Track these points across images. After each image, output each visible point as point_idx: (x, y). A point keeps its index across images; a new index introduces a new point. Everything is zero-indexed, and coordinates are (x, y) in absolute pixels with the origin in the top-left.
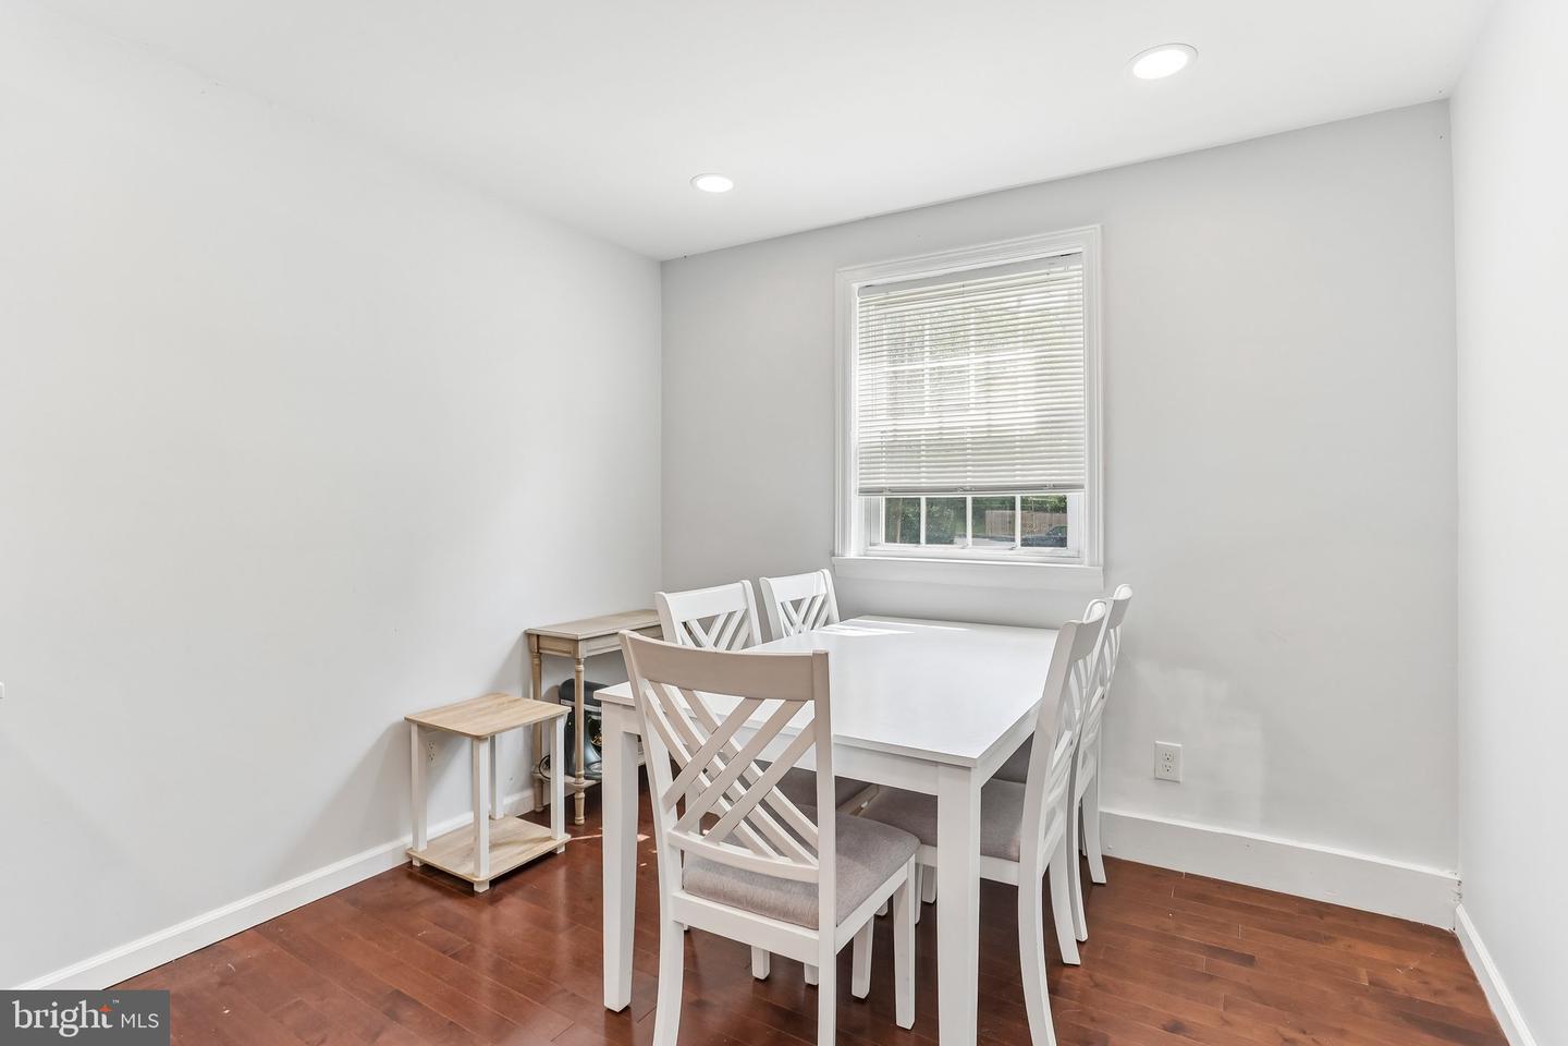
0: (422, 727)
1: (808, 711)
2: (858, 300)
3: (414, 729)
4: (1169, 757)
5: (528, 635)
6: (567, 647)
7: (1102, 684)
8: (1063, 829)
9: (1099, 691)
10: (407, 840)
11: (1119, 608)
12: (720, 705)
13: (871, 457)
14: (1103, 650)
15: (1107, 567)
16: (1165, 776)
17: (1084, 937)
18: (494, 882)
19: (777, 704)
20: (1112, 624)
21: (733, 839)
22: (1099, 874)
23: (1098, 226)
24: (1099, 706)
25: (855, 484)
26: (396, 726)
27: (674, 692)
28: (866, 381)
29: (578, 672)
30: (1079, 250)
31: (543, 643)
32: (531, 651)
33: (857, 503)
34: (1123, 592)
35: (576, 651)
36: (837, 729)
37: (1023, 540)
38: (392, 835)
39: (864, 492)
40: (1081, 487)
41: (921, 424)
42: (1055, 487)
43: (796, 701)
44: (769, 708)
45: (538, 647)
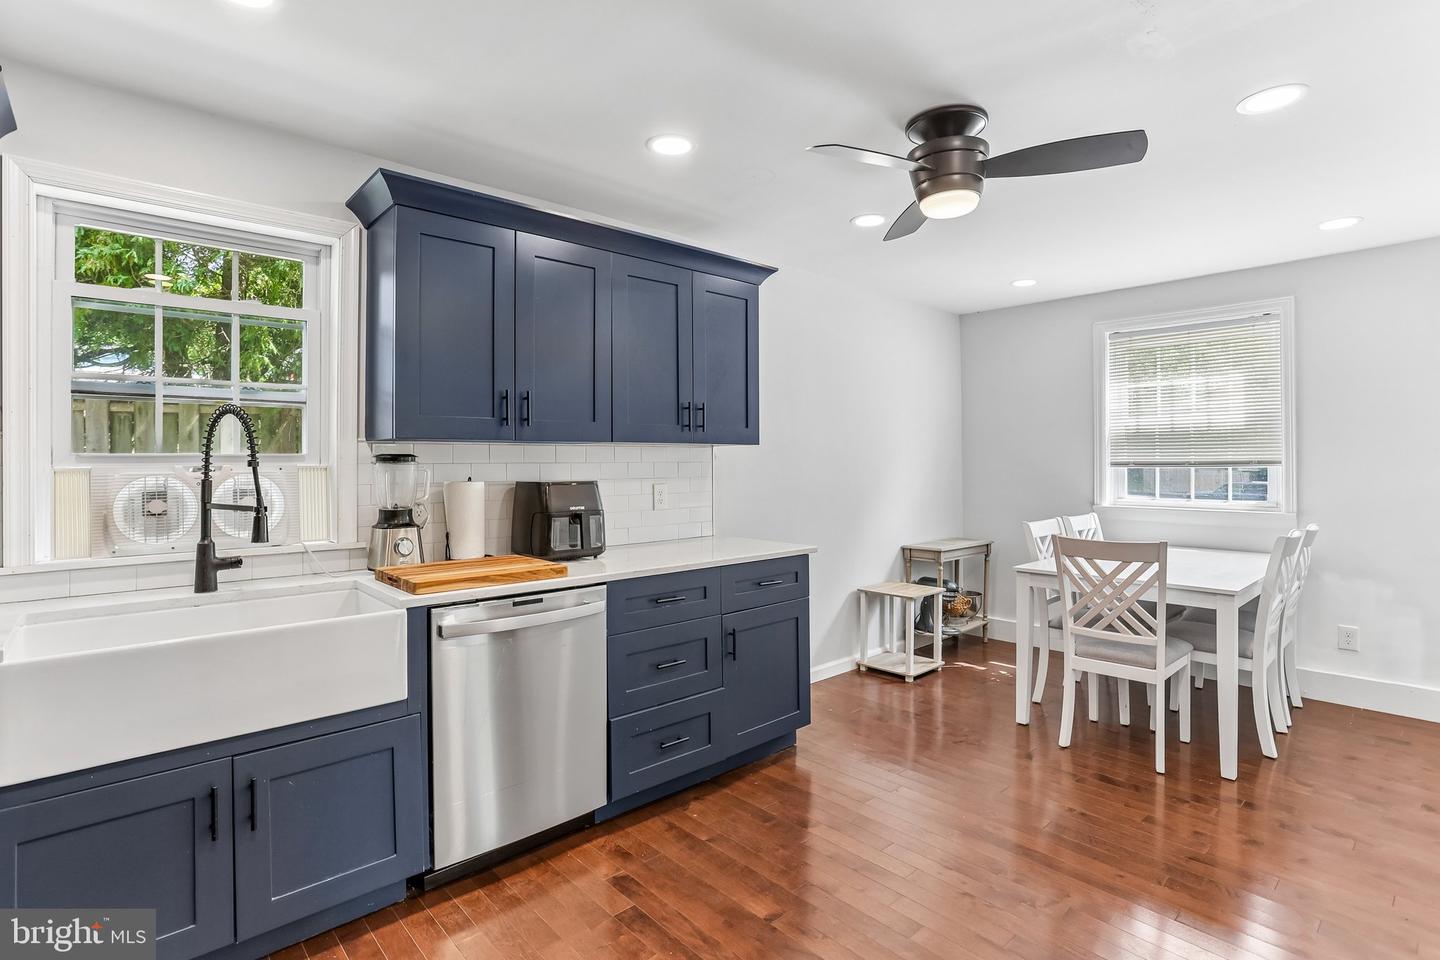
0: (866, 593)
1: (1155, 567)
2: (1109, 341)
3: (863, 596)
4: (1349, 635)
5: (903, 549)
6: (931, 556)
7: (1299, 579)
8: (1275, 656)
9: (1296, 584)
10: (857, 657)
11: (1310, 535)
12: (1108, 566)
13: (1121, 441)
14: (1300, 558)
15: (1299, 513)
16: (1347, 646)
17: (1290, 724)
18: (916, 678)
19: (1139, 564)
20: (1306, 544)
21: (1110, 628)
22: (1297, 703)
23: (1292, 297)
24: (1296, 594)
25: (1108, 459)
26: (853, 593)
27: (1081, 561)
28: (1116, 396)
29: (940, 570)
30: (1277, 312)
31: (914, 554)
32: (905, 559)
33: (1109, 471)
34: (1312, 527)
35: (939, 557)
36: (1170, 580)
37: (1233, 496)
38: (850, 653)
39: (1114, 464)
40: (1280, 463)
41: (1157, 419)
42: (1259, 463)
43: (1148, 563)
44: (1135, 566)
45: (909, 556)
